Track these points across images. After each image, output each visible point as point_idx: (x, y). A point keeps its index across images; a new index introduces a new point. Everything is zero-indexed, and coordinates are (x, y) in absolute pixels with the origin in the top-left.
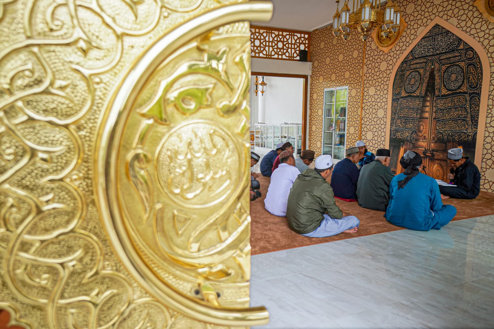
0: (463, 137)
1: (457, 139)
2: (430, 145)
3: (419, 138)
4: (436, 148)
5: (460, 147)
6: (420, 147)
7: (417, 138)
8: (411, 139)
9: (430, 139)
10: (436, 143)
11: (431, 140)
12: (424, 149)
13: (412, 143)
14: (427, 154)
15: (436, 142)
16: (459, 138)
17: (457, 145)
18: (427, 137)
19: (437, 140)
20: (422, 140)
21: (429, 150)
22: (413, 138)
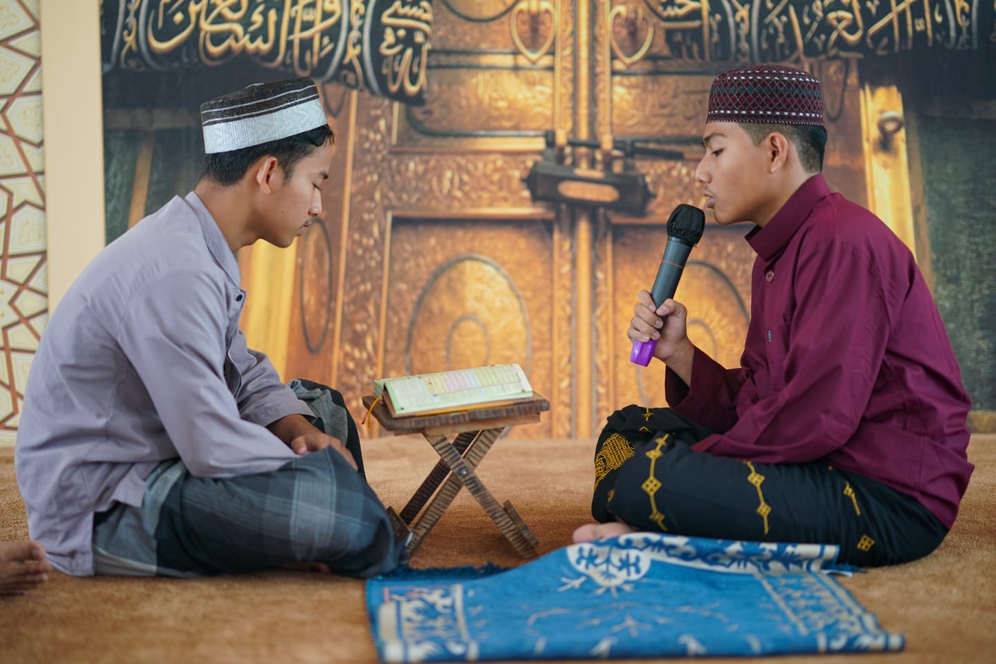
0: (896, 9)
1: (852, 29)
2: (593, 100)
3: (468, 35)
4: (660, 126)
5: (881, 93)
6: (489, 124)
7: (452, 43)
8: (378, 58)
9: (594, 41)
10: (655, 73)
11: (604, 57)
12: (540, 144)
13: (401, 95)
14: (572, 190)
15: (656, 67)
16: (869, 19)
17: (853, 79)
18: (558, 24)
19: (662, 48)
20: (508, 61)
21: (594, 145)
22: (408, 40)
